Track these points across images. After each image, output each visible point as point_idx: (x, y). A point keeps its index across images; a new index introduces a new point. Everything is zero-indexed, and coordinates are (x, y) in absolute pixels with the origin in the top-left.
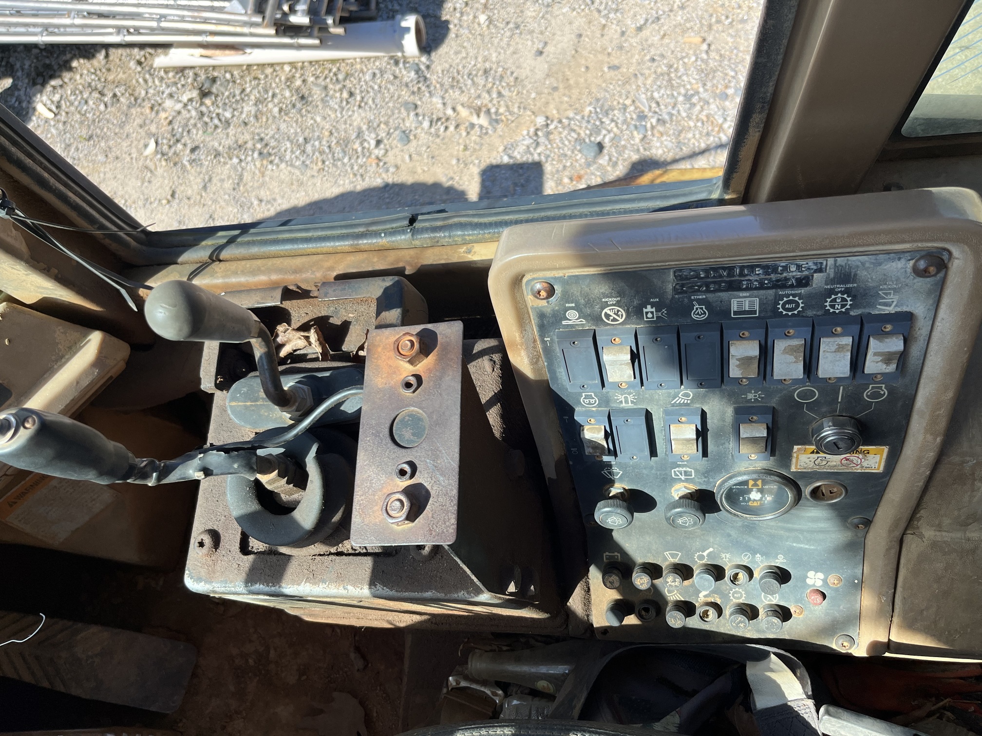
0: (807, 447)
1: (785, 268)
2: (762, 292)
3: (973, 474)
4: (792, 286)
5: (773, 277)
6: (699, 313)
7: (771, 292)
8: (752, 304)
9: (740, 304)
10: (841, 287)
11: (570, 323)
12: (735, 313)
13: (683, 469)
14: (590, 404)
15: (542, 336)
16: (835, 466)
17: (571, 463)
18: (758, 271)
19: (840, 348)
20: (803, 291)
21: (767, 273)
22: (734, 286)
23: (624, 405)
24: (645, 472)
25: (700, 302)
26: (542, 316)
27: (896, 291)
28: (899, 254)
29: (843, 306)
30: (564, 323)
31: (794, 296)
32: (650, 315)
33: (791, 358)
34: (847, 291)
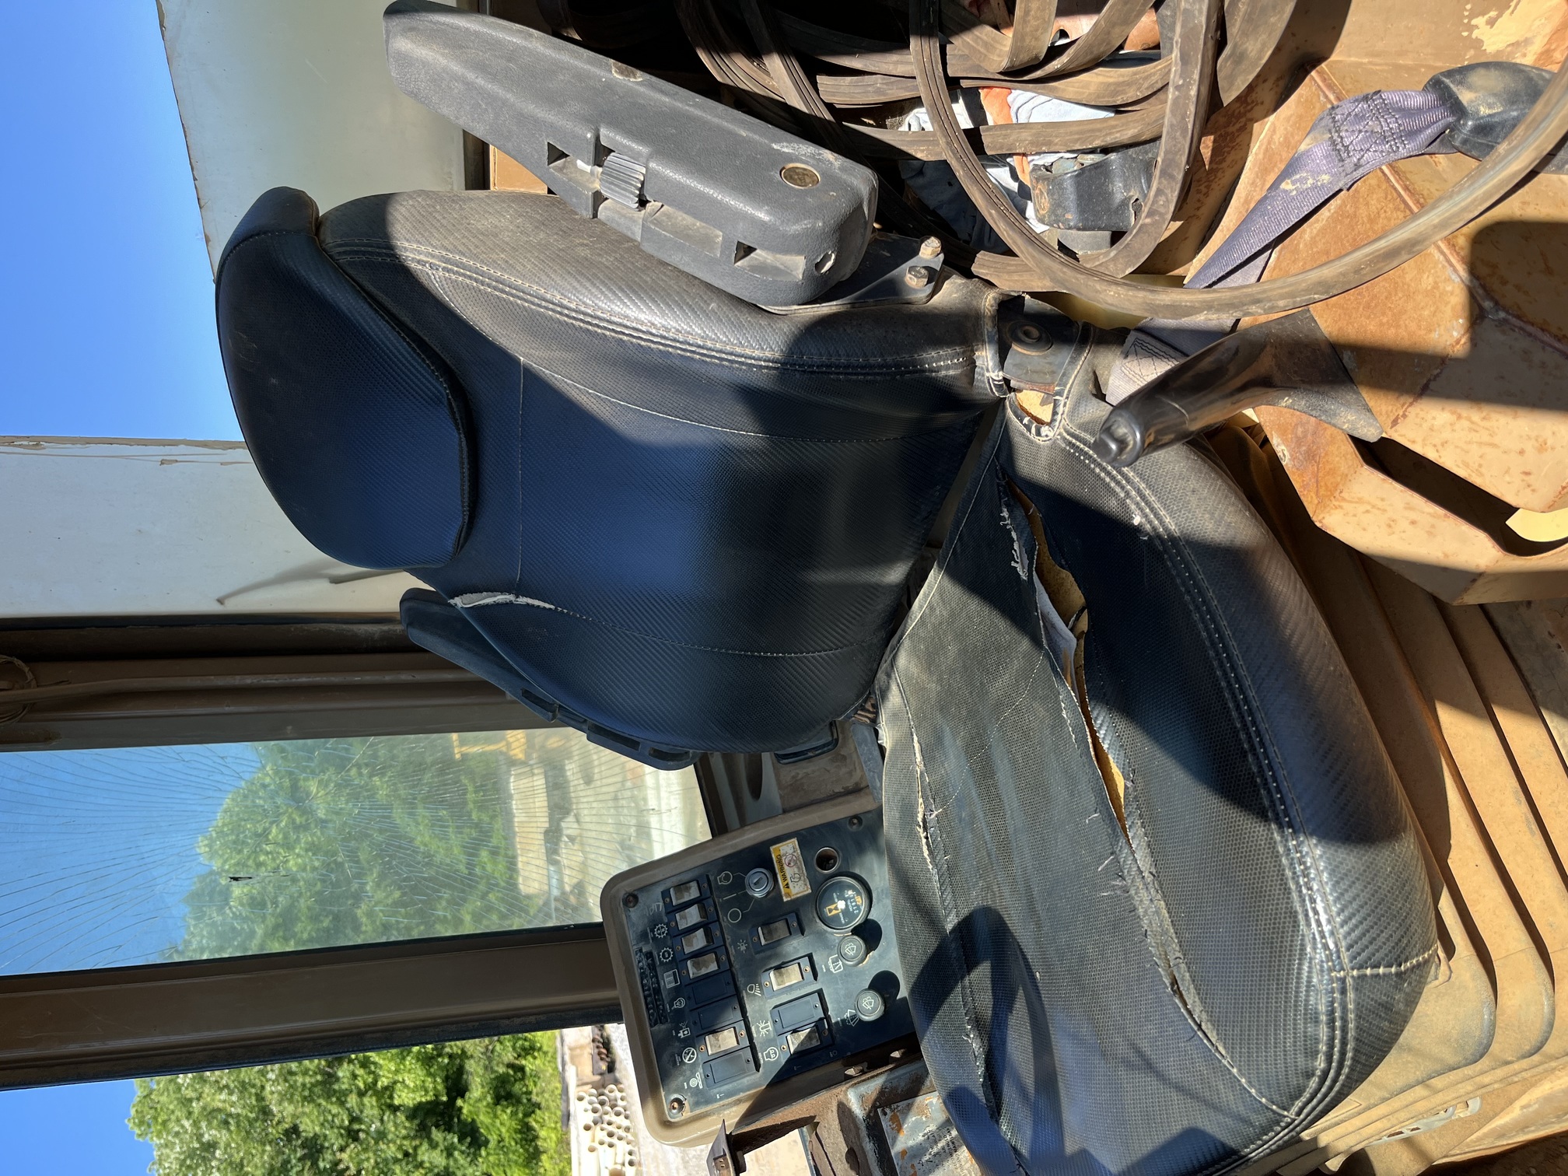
0: (783, 893)
1: (641, 968)
2: (659, 973)
3: (791, 785)
4: (653, 960)
5: (648, 972)
6: (680, 1004)
7: (658, 969)
8: (669, 976)
9: (670, 983)
10: (650, 935)
11: (700, 1083)
12: (676, 982)
13: (831, 966)
14: (775, 1053)
15: (716, 1101)
16: (798, 868)
17: (849, 1054)
18: (645, 981)
19: (684, 917)
20: (655, 954)
21: (646, 977)
22: (657, 991)
23: (770, 1028)
24: (842, 992)
25: (671, 1005)
26: (697, 1104)
27: (648, 907)
28: (628, 917)
29: (662, 927)
30: (701, 1087)
31: (659, 956)
32: (686, 1032)
33: (695, 940)
34: (652, 931)
